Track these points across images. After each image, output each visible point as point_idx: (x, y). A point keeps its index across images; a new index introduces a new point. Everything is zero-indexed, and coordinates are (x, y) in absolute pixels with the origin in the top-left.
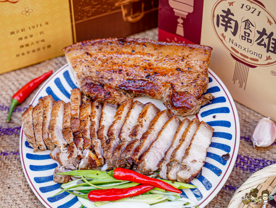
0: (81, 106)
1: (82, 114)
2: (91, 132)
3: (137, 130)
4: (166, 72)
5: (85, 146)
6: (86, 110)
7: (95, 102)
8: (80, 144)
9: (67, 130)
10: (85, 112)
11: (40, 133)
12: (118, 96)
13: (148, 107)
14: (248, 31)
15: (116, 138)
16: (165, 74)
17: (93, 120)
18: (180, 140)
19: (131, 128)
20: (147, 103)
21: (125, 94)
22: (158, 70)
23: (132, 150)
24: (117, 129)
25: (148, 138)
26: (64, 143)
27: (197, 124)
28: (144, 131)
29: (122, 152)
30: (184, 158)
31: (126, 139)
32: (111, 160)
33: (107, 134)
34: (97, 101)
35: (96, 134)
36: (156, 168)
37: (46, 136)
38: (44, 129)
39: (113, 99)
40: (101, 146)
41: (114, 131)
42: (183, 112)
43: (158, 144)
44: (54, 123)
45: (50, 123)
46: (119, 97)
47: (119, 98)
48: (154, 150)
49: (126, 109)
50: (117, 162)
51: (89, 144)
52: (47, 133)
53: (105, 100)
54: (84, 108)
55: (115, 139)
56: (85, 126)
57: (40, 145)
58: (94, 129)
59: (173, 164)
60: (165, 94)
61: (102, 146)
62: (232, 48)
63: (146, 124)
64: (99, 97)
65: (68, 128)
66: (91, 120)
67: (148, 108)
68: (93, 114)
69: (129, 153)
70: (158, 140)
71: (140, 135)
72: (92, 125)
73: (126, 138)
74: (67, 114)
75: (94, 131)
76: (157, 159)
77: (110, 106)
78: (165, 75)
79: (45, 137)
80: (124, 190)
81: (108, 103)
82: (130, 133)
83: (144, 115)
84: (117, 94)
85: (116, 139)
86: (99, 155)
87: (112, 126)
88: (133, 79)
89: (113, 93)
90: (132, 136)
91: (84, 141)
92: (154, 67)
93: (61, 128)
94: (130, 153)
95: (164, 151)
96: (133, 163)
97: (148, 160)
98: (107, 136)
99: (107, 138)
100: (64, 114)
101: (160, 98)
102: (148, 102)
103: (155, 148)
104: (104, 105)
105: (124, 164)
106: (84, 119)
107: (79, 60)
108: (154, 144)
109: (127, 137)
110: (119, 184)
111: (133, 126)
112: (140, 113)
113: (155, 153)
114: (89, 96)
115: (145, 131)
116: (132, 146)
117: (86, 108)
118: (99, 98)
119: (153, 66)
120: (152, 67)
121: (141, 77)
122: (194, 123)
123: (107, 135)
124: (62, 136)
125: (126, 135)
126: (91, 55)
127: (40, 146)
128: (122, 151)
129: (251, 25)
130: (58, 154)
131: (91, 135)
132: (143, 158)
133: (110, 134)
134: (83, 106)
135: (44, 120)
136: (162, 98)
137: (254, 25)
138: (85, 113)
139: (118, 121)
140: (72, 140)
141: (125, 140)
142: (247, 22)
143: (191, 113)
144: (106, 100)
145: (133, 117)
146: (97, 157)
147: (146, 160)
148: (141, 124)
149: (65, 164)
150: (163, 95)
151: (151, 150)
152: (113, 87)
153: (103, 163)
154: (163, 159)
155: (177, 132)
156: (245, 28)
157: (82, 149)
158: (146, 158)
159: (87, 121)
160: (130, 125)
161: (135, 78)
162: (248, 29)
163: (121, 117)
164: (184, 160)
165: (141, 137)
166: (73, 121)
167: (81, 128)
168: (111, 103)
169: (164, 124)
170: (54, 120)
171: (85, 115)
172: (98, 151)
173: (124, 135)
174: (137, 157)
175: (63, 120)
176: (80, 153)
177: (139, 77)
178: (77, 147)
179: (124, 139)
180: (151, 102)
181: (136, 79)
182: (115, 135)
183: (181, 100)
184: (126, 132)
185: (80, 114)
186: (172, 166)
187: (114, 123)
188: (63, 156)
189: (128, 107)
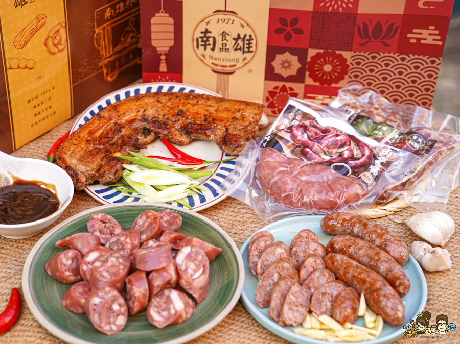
14: (225, 42)
62: (213, 64)
107: (150, 105)
126: (161, 103)
129: (227, 36)
137: (229, 33)
142: (224, 34)
156: (222, 40)
162: (225, 39)
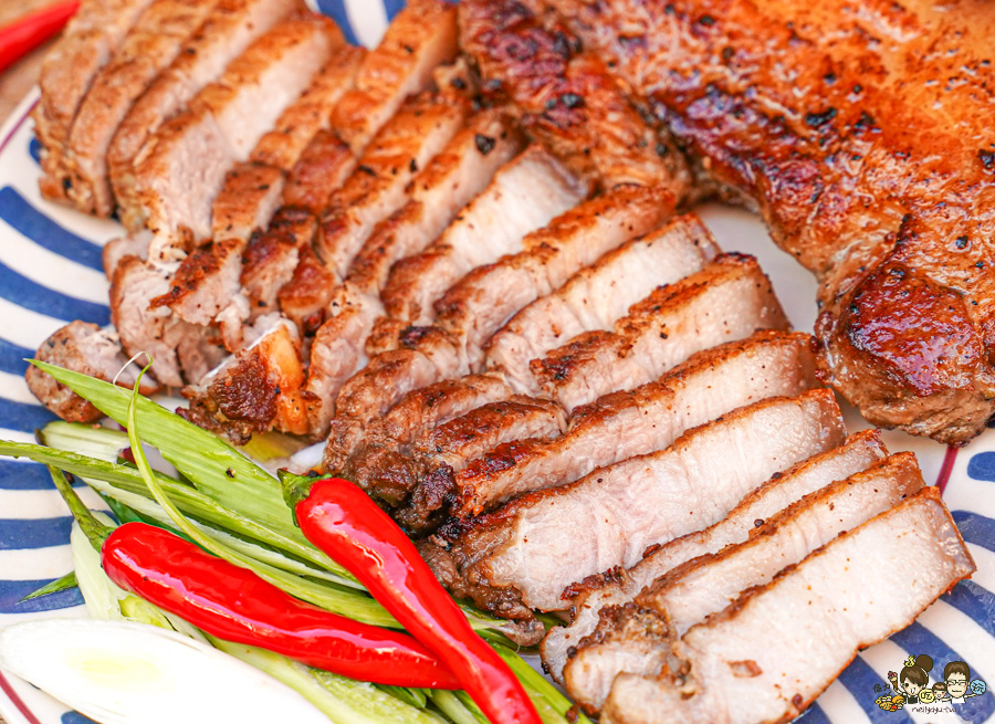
0: (410, 99)
1: (389, 136)
2: (365, 247)
3: (582, 357)
4: (916, 140)
5: (290, 298)
6: (418, 129)
7: (490, 113)
8: (262, 273)
9: (258, 172)
10: (405, 133)
11: (106, 111)
12: (619, 141)
13: (723, 274)
15: (463, 340)
16: (910, 148)
17: (419, 194)
18: (759, 523)
19: (571, 330)
20: (737, 254)
21: (664, 153)
22: (886, 108)
23: (492, 440)
24: (499, 303)
25: (611, 425)
26: (189, 224)
27: (902, 488)
28: (622, 381)
29: (440, 423)
30: (710, 621)
31: (507, 374)
32: (357, 436)
33: (439, 297)
34: (501, 110)
35: (383, 270)
36: (553, 603)
37: (128, 146)
38: (144, 102)
39: (584, 147)
40: (362, 341)
41: (477, 300)
42: (874, 388)
43: (643, 486)
44: (213, 103)
45: (198, 95)
46: (620, 150)
47: (616, 156)
48: (602, 501)
49: (607, 228)
50: (373, 459)
51: (312, 300)
52: (142, 132)
53: (536, 125)
54: (419, 114)
55: (456, 345)
56: (360, 200)
57: (80, 178)
58: (390, 240)
59: (632, 623)
60: (852, 251)
61: (371, 341)
63: (656, 353)
64: (522, 96)
65: (275, 167)
66: (409, 188)
67: (718, 281)
68: (437, 167)
69: (461, 444)
70: (653, 463)
71: (583, 390)
72: (396, 218)
73: (512, 371)
74: (314, 98)
75: (382, 250)
76: (590, 558)
77: (556, 175)
78: (908, 153)
79: (123, 149)
80: (294, 609)
81: (549, 148)
82: (549, 352)
83: (676, 299)
84: (618, 132)
85: (463, 350)
86: (319, 377)
87: (482, 271)
88: (740, 94)
89: (602, 116)
90: (545, 372)
91: (298, 271)
92: (882, 87)
93: (243, 152)
94: (467, 451)
95: (653, 538)
96: (446, 504)
97: (534, 532)
98: (426, 308)
99: (424, 320)
100: (305, 94)
101: (816, 262)
102: (744, 251)
103: (614, 493)
104: (527, 154)
105: (398, 486)
106: (377, 168)
108: (617, 474)
109: (520, 368)
110: (301, 567)
111: (591, 328)
112: (666, 286)
113: (593, 517)
114: (474, 69)
115: (627, 386)
116: (504, 418)
117: (420, 120)
118: (518, 103)
119: (881, 80)
120: (870, 80)
121: (784, 104)
122: (887, 477)
123: (435, 305)
124: (211, 188)
125: (519, 352)
127: (74, 182)
128: (441, 417)
130: (127, 262)
131: (357, 259)
132: (513, 511)
133: (451, 305)
134: (424, 102)
135: (175, 65)
136: (828, 267)
138: (401, 142)
139: (533, 263)
140: (243, 232)
141: (501, 375)
143: (919, 419)
144: (546, 128)
145: (619, 283)
146: (304, 383)
147: (524, 527)
148: (628, 335)
149: (134, 332)
150: (839, 256)
151: (583, 492)
152: (620, 82)
153: (318, 431)
154: (615, 576)
155: (778, 477)
157: (261, 304)
158: (529, 517)
159: (382, 183)
160: (577, 317)
161: (754, 95)
163: (556, 250)
164: (699, 635)
165: (583, 402)
166: (318, 149)
167: (336, 204)
168: (563, 158)
169: (750, 402)
170: (225, 93)
171: (396, 151)
172: (329, 354)
173: (508, 346)
174: (486, 488)
175: (279, 122)
176: (233, 314)
177: (775, 100)
178: (242, 281)
179: (499, 368)
180: (754, 259)
181: (753, 101)
182: (466, 326)
183: (899, 319)
184: (527, 339)
185: (380, 133)
186: (619, 629)
187: (507, 260)
188: (144, 284)
189: (628, 221)
